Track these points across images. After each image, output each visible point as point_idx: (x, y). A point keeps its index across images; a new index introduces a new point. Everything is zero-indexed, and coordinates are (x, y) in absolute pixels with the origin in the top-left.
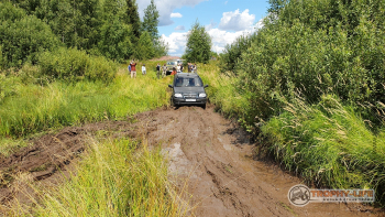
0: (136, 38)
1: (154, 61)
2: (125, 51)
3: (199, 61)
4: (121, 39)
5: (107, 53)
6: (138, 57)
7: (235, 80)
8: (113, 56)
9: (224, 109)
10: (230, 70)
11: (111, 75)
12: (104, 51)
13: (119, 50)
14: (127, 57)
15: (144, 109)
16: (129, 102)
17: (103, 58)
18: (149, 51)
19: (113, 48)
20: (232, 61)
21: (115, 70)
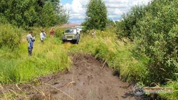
0: (40, 8)
1: (55, 28)
2: (30, 19)
3: (97, 28)
4: (27, 8)
5: (13, 21)
6: (42, 25)
7: (133, 46)
8: (19, 24)
9: (122, 73)
10: (126, 36)
11: (16, 41)
12: (10, 19)
13: (25, 18)
14: (31, 25)
15: (47, 72)
17: (9, 25)
18: (51, 19)
19: (19, 17)
20: (128, 28)
21: (20, 36)
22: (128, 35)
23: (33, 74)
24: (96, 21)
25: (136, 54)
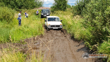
1: (35, 10)
2: (19, 4)
3: (61, 9)
5: (9, 5)
6: (27, 8)
7: (82, 20)
8: (13, 7)
10: (79, 14)
11: (11, 17)
12: (7, 4)
13: (16, 4)
14: (20, 8)
15: (30, 36)
16: (22, 32)
17: (7, 8)
18: (32, 4)
19: (12, 2)
20: (80, 10)
21: (13, 14)
22: (80, 14)
23: (21, 37)
24: (60, 5)
25: (85, 25)
